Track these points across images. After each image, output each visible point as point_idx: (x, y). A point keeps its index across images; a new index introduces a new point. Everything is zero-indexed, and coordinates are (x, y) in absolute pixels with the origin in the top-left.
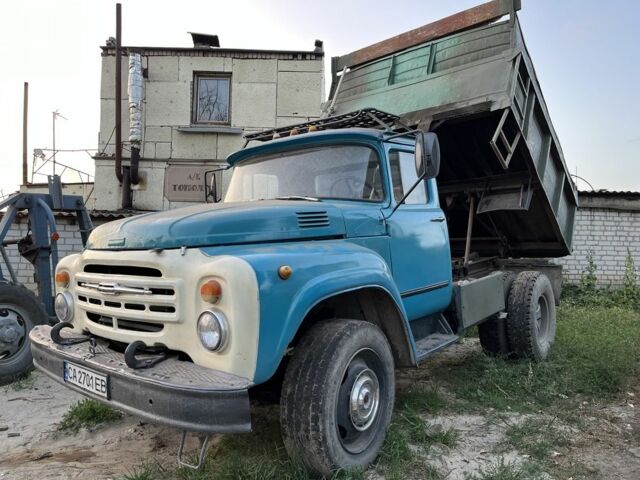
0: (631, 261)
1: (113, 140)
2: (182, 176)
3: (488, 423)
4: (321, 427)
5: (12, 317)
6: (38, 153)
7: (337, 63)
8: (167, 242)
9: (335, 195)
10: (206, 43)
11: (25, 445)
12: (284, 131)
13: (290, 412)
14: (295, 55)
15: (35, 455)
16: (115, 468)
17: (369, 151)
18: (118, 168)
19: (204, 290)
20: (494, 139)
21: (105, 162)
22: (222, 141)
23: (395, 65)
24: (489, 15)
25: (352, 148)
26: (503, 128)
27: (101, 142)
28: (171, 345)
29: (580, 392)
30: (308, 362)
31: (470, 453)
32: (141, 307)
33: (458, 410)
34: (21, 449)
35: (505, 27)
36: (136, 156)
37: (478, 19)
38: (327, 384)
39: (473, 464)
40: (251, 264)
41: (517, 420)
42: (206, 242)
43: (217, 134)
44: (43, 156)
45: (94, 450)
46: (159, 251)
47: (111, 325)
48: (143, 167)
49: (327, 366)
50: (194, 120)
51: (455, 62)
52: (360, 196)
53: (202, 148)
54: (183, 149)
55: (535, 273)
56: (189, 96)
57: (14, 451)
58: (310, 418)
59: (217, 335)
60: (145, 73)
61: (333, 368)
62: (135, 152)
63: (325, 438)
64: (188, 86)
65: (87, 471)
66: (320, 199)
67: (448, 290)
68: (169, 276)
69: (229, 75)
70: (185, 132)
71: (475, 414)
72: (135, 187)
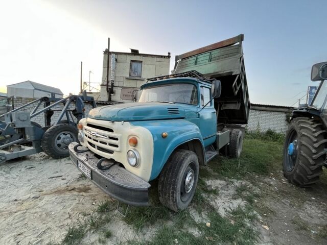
0: (259, 125)
1: (106, 80)
2: (126, 92)
3: (228, 184)
4: (175, 196)
5: (69, 136)
6: (85, 83)
7: (177, 58)
8: (117, 118)
9: (178, 102)
10: (135, 52)
11: (67, 183)
12: (161, 78)
13: (163, 188)
14: (162, 57)
15: (70, 188)
16: (96, 197)
17: (193, 86)
18: (107, 88)
19: (130, 141)
20: (234, 85)
21: (104, 87)
22: (138, 82)
23: (197, 59)
24: (232, 43)
25: (187, 85)
26: (237, 81)
27: (102, 81)
28: (116, 160)
29: (254, 171)
30: (171, 168)
31: (224, 198)
32: (105, 143)
33: (216, 178)
34: (65, 185)
35: (237, 47)
36: (113, 85)
37: (227, 44)
38: (178, 179)
39: (227, 204)
40: (150, 131)
41: (237, 183)
42: (132, 119)
43: (137, 80)
44: (86, 84)
45: (91, 187)
46: (113, 122)
47: (95, 148)
48: (115, 89)
49: (178, 171)
50: (130, 75)
51: (218, 58)
52: (189, 103)
53: (132, 84)
54: (127, 84)
55: (239, 130)
56: (129, 68)
57: (62, 186)
58: (170, 192)
59: (135, 159)
60: (116, 60)
61: (180, 172)
62: (112, 84)
63: (176, 200)
64: (129, 65)
65: (87, 198)
66: (175, 103)
67: (215, 137)
68: (116, 133)
69: (142, 62)
70: (127, 79)
71: (222, 180)
72: (112, 95)
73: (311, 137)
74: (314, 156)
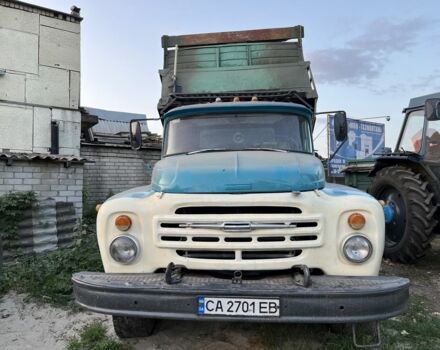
8: (306, 186)
14: (56, 14)
23: (220, 53)
32: (279, 239)
35: (295, 47)
37: (277, 37)
51: (263, 62)
68: (309, 213)
73: (421, 204)
74: (426, 231)
